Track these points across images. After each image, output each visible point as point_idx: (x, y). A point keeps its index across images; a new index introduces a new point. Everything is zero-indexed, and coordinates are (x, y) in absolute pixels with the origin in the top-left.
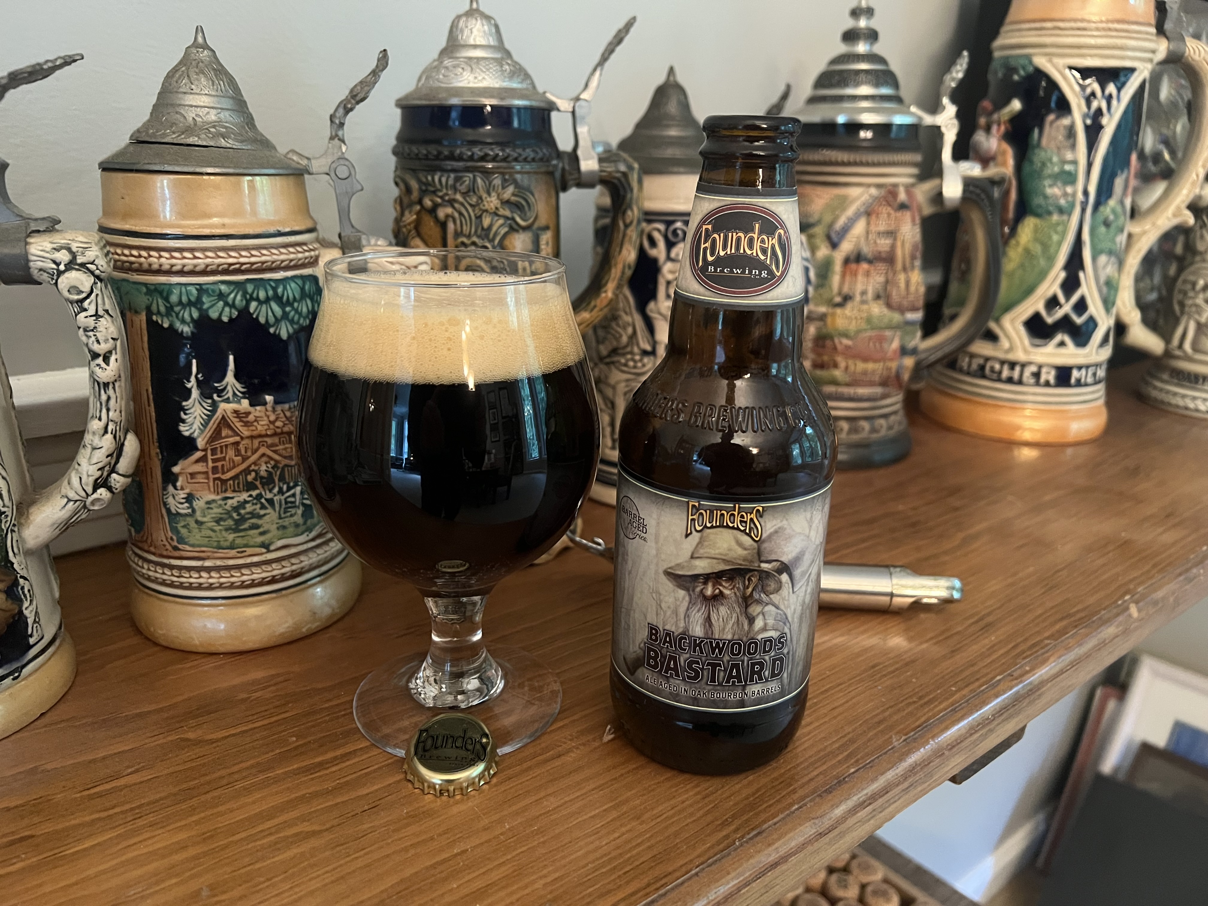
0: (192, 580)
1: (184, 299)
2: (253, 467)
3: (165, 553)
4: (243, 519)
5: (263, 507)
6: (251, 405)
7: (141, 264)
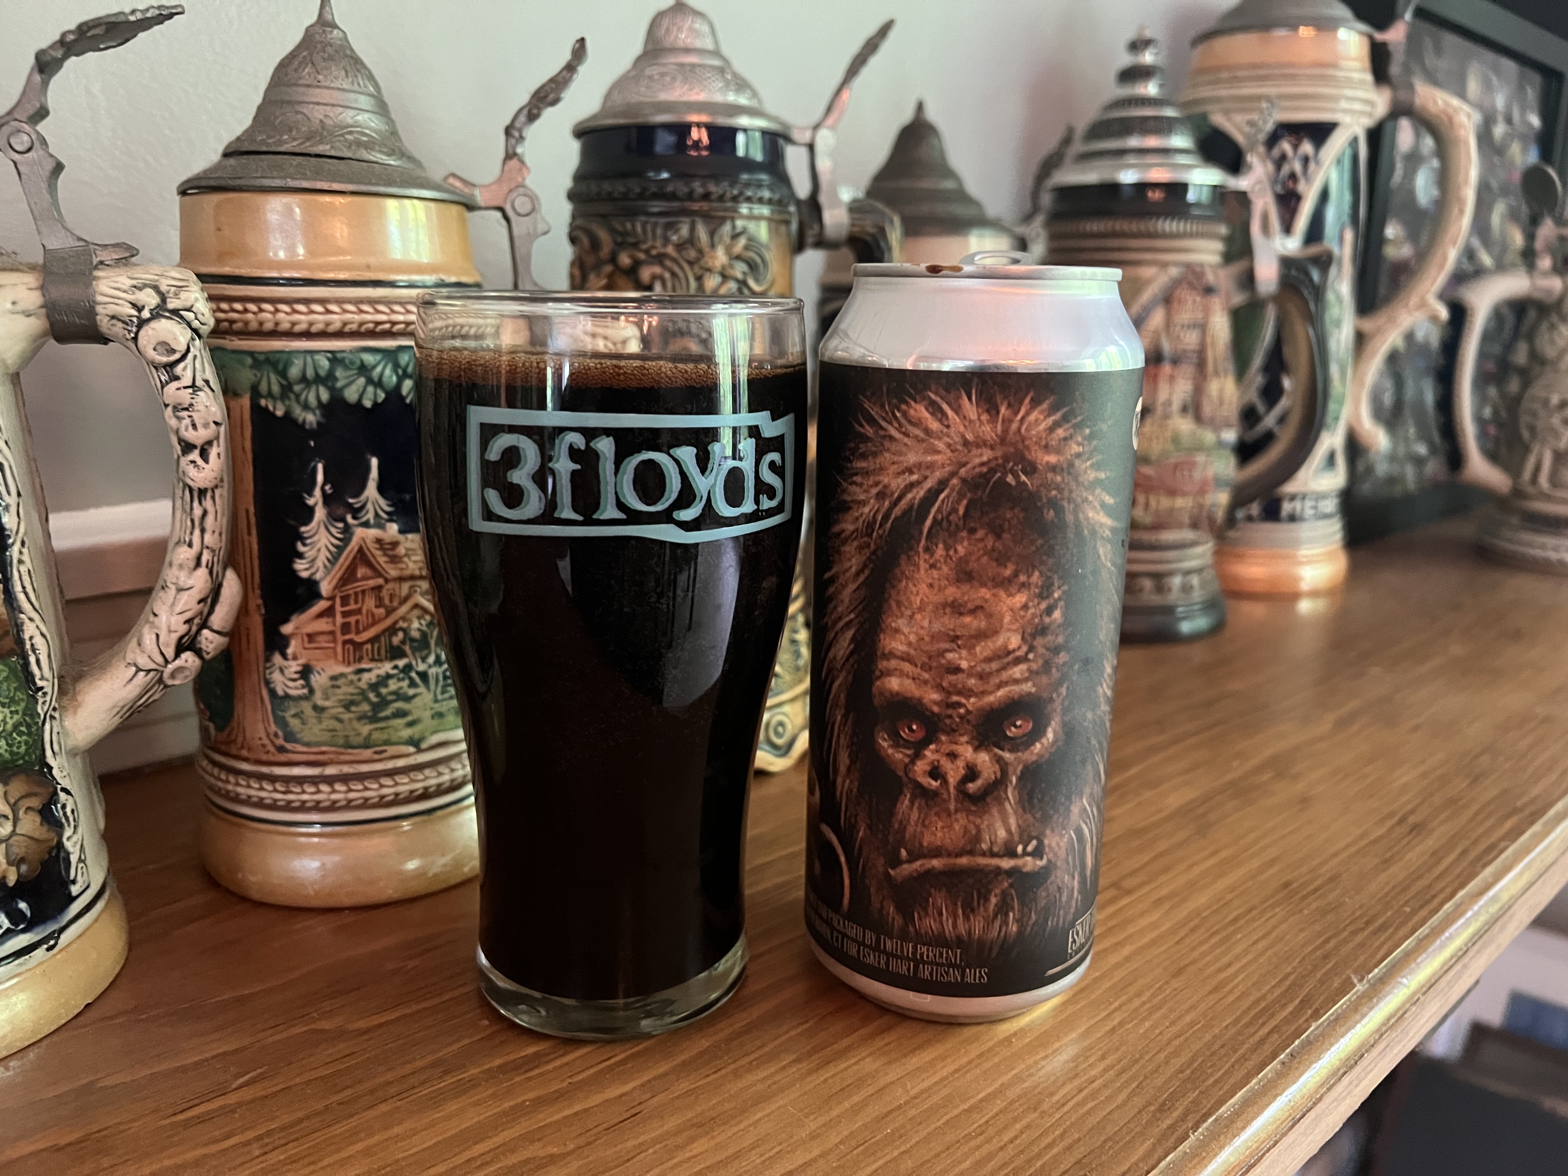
0: (305, 797)
1: (310, 373)
2: (401, 624)
3: (265, 757)
4: (384, 703)
5: (413, 684)
6: (401, 532)
7: (246, 323)
